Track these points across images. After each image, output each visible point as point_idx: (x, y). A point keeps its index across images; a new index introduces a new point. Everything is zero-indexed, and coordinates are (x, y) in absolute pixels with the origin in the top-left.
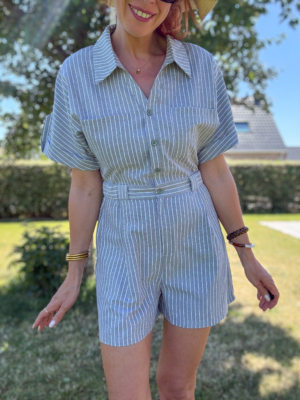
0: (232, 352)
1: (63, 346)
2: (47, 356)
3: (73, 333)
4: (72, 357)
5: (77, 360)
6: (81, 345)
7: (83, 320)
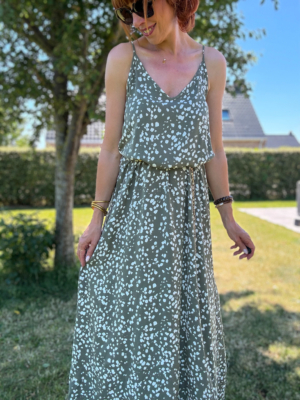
1: (43, 332)
2: (26, 342)
3: (53, 319)
4: (52, 343)
5: (57, 345)
6: (61, 331)
7: (63, 306)
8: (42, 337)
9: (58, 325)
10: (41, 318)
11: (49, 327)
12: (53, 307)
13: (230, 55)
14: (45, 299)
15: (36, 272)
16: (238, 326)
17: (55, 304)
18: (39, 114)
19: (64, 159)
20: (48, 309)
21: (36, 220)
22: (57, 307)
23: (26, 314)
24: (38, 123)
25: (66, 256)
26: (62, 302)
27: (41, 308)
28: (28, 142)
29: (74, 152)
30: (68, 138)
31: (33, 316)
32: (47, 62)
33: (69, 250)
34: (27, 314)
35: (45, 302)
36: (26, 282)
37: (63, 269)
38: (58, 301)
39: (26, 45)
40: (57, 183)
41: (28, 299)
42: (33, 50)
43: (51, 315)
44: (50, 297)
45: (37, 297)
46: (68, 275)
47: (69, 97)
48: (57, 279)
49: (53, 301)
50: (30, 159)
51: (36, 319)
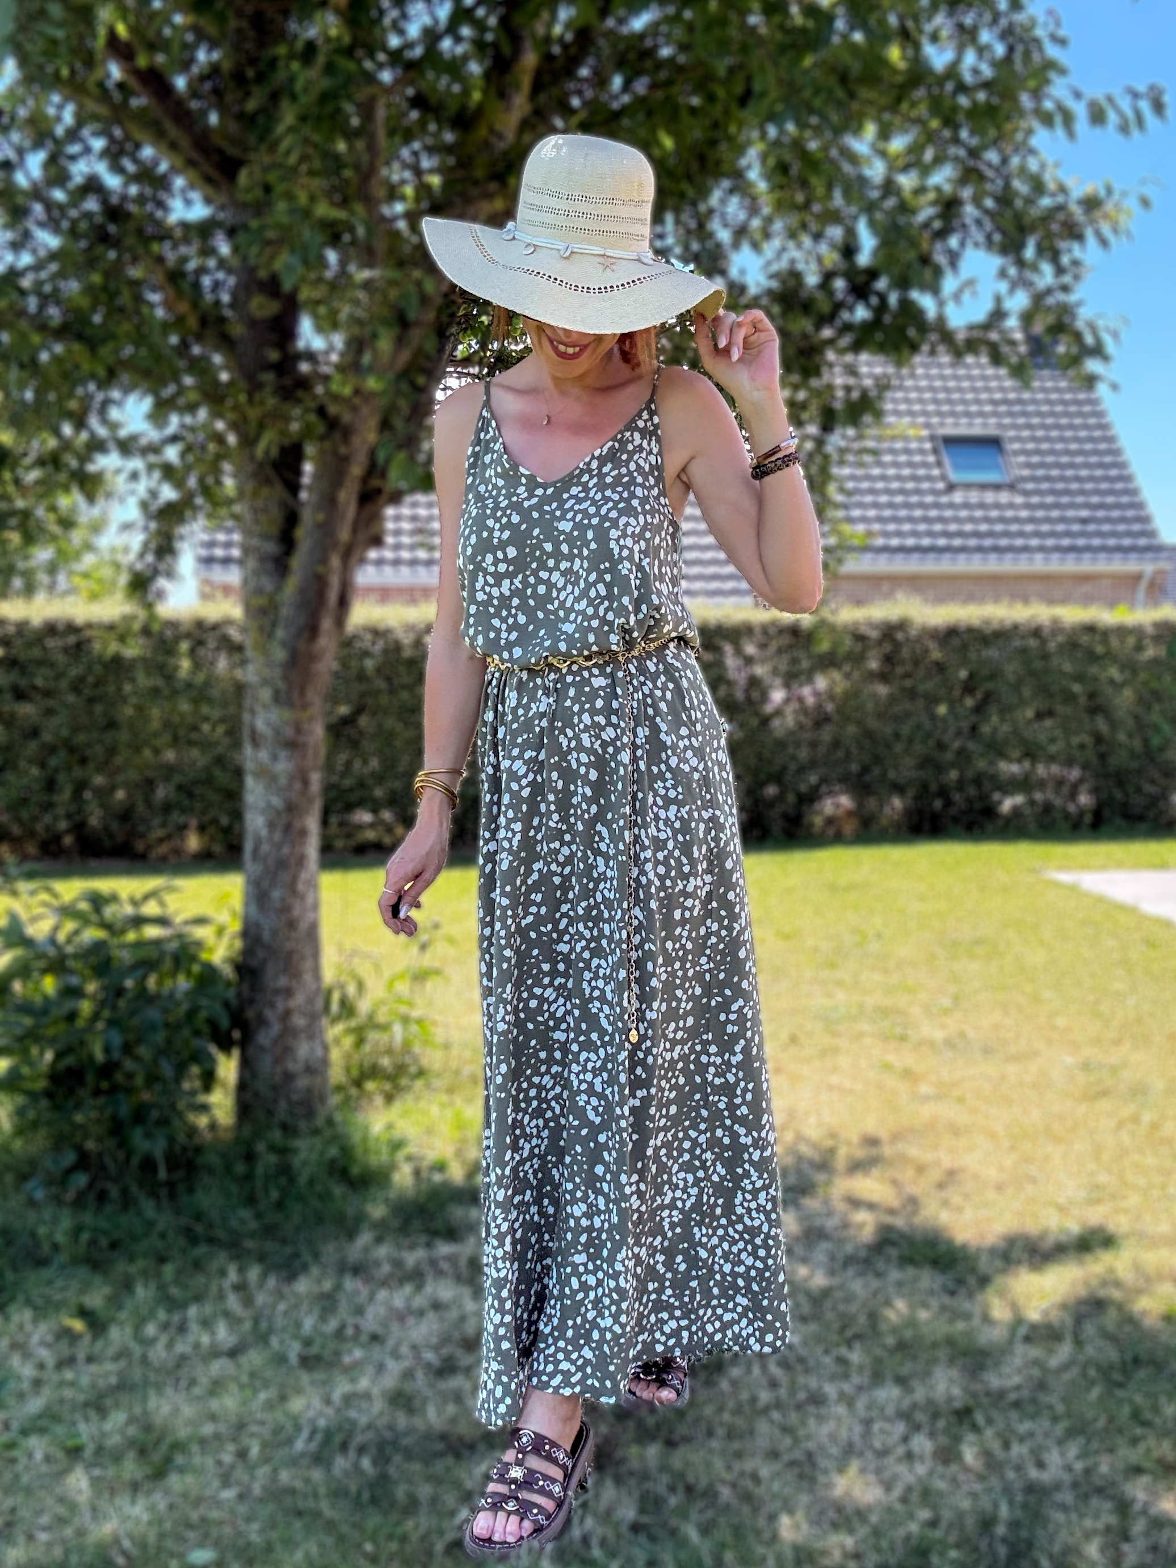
0: (920, 1417)
1: (188, 1411)
2: (117, 1458)
3: (233, 1353)
4: (227, 1458)
5: (251, 1469)
6: (269, 1406)
7: (280, 1295)
8: (183, 1433)
9: (255, 1379)
10: (182, 1347)
11: (217, 1386)
12: (233, 1302)
13: (1005, 199)
14: (198, 1265)
15: (158, 1148)
16: (1042, 1386)
17: (240, 1288)
18: (172, 454)
19: (280, 654)
20: (208, 1309)
21: (162, 921)
22: (248, 1302)
23: (115, 1333)
24: (168, 493)
25: (289, 1077)
26: (272, 1282)
27: (181, 1305)
28: (124, 579)
29: (327, 624)
30: (298, 562)
31: (148, 1343)
32: (204, 230)
33: (303, 1050)
34: (118, 1335)
35: (200, 1280)
36: (114, 1192)
37: (276, 1135)
38: (253, 1274)
39: (114, 155)
40: (251, 757)
41: (122, 1267)
42: (146, 175)
43: (223, 1334)
44: (222, 1256)
45: (162, 1260)
46: (296, 1161)
47: (304, 383)
48: (249, 1177)
49: (233, 1275)
50: (132, 651)
51: (159, 1353)
